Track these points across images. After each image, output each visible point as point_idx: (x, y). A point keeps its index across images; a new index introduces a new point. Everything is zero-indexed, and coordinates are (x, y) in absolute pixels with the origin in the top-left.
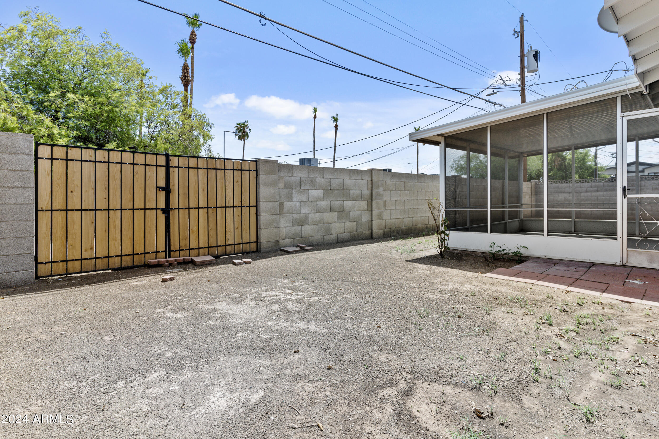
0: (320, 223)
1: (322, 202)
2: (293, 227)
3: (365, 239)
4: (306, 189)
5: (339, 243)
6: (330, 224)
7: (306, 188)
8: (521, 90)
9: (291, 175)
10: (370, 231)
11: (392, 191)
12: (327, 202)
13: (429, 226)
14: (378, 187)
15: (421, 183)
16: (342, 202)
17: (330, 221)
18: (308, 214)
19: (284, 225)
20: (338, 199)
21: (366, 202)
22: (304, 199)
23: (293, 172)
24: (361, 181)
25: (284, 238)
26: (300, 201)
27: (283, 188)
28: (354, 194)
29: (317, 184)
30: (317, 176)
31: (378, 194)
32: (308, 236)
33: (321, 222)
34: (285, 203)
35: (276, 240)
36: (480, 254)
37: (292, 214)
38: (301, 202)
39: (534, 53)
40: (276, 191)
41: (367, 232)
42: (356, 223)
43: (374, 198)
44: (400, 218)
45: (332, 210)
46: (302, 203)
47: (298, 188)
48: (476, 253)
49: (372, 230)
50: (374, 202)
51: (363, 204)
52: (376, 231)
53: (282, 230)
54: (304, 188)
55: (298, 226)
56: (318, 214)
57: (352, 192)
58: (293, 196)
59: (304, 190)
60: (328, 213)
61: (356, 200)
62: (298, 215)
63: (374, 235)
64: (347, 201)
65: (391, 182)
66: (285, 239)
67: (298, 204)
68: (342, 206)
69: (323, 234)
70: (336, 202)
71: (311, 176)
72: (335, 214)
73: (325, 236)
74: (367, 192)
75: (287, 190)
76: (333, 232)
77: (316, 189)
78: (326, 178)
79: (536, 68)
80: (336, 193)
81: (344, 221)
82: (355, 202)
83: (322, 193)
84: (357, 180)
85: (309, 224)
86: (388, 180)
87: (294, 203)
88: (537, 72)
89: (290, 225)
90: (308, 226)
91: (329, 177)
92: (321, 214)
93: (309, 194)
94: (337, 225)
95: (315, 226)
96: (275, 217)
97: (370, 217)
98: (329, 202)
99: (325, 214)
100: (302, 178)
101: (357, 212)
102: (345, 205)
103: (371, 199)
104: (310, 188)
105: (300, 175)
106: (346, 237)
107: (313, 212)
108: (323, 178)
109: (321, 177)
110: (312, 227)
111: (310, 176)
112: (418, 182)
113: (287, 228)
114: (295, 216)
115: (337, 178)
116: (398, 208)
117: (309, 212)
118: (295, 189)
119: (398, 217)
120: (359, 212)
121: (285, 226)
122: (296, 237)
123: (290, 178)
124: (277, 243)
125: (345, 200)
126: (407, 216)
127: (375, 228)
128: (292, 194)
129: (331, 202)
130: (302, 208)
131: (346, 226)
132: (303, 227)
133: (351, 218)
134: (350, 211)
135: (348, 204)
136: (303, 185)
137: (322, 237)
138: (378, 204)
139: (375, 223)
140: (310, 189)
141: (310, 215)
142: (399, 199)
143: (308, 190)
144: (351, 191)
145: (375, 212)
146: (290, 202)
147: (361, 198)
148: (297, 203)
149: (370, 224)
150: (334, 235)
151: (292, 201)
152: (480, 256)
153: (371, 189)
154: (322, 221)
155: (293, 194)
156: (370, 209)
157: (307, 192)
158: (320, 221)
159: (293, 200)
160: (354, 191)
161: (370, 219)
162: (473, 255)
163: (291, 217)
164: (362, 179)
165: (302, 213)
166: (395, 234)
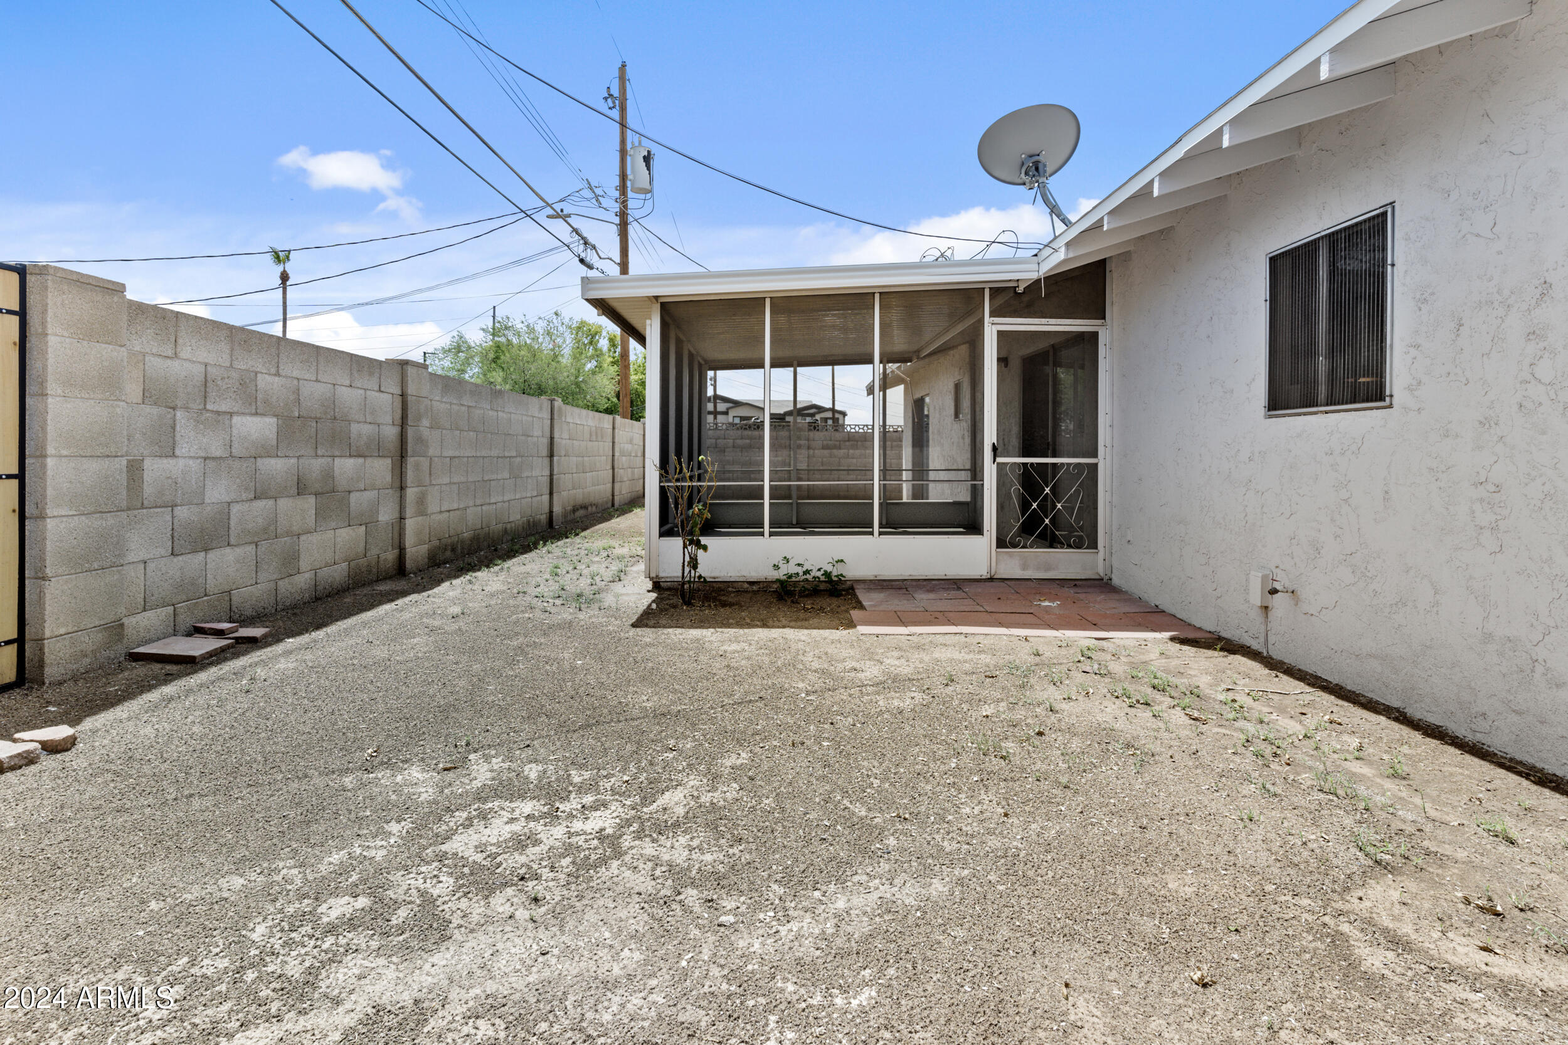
0: (266, 536)
1: (273, 461)
2: (175, 560)
3: (385, 579)
4: (225, 413)
5: (320, 599)
6: (295, 538)
7: (223, 408)
8: (620, 225)
9: (170, 353)
10: (396, 551)
11: (444, 431)
12: (286, 460)
13: (509, 526)
14: (419, 418)
15: (497, 411)
16: (329, 459)
17: (295, 529)
18: (229, 504)
19: (143, 555)
20: (320, 452)
21: (389, 461)
22: (217, 451)
23: (180, 341)
24: (377, 394)
25: (141, 607)
26: (203, 455)
27: (140, 401)
28: (360, 435)
29: (260, 396)
30: (259, 368)
31: (420, 440)
32: (227, 588)
33: (268, 532)
34: (147, 463)
35: (112, 618)
36: (746, 585)
37: (173, 506)
38: (205, 459)
39: (646, 153)
40: (118, 410)
41: (390, 556)
42: (363, 528)
43: (410, 452)
44: (458, 509)
45: (301, 488)
46: (211, 464)
47: (196, 406)
48: (735, 585)
49: (402, 550)
50: (411, 461)
51: (381, 469)
52: (414, 549)
53: (135, 574)
54: (215, 408)
55: (194, 551)
56: (260, 504)
57: (354, 427)
58: (178, 436)
59: (218, 413)
60: (291, 500)
61: (364, 457)
62: (194, 509)
63: (409, 564)
64: (343, 460)
65: (443, 405)
66: (145, 610)
67: (195, 465)
68: (328, 475)
69: (275, 576)
70: (313, 461)
71: (241, 365)
72: (309, 503)
73: (280, 583)
74: (391, 432)
75: (155, 411)
76: (304, 564)
77: (256, 414)
78: (286, 377)
79: (647, 186)
80: (313, 430)
81: (333, 525)
82: (361, 460)
83: (275, 430)
84: (368, 393)
85: (233, 541)
86: (437, 398)
87: (181, 463)
88: (649, 196)
89: (163, 552)
90: (228, 550)
91: (296, 374)
92: (271, 502)
93: (235, 432)
94: (315, 538)
95: (251, 549)
96: (110, 520)
97: (398, 508)
98: (293, 461)
99: (283, 503)
100: (209, 368)
101: (367, 493)
102: (337, 472)
103: (402, 454)
104: (235, 409)
105: (203, 355)
106: (338, 579)
107: (244, 496)
108: (278, 374)
109: (273, 371)
110: (239, 551)
111: (236, 364)
112: (492, 409)
113: (151, 566)
114: (182, 512)
115: (317, 381)
116: (455, 480)
117: (233, 496)
118: (186, 408)
119: (455, 506)
120: (371, 495)
121: (146, 557)
122: (184, 598)
123: (169, 362)
124: (116, 629)
125: (337, 453)
126: (471, 503)
127: (409, 541)
128: (174, 428)
129: (301, 460)
130: (208, 483)
131: (338, 539)
132: (211, 555)
133: (353, 514)
134: (350, 492)
135: (346, 467)
136: (212, 394)
137: (272, 585)
138: (417, 466)
139: (410, 524)
140: (238, 413)
141: (235, 509)
142: (457, 454)
143: (231, 414)
144: (352, 425)
145: (411, 493)
146: (165, 461)
147: (375, 449)
148: (191, 462)
149: (396, 528)
150: (307, 575)
151: (174, 455)
152: (746, 592)
153: (400, 421)
154: (272, 528)
155: (178, 428)
156: (398, 484)
157: (227, 422)
158: (265, 530)
159: (177, 452)
160: (361, 425)
161: (397, 515)
162: (730, 589)
163: (169, 518)
164: (380, 391)
165: (207, 501)
166: (448, 554)
